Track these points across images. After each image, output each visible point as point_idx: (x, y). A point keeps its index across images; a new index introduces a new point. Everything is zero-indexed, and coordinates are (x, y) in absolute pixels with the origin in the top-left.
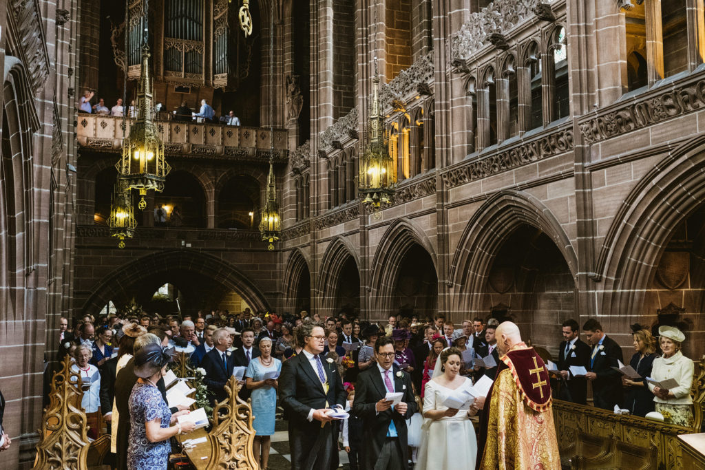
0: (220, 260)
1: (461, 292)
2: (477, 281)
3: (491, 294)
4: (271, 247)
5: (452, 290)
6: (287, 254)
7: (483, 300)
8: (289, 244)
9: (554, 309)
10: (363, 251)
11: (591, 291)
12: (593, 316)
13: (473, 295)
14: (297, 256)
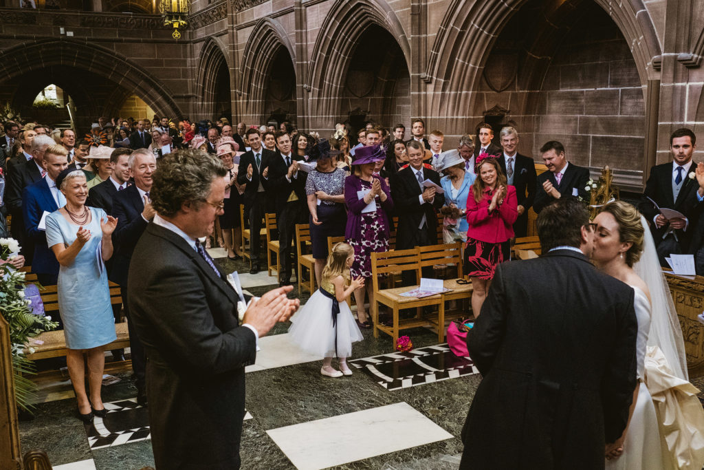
0: (113, 54)
1: (444, 89)
2: (468, 74)
3: (484, 92)
4: (176, 35)
5: (431, 87)
6: (199, 46)
7: (474, 100)
8: (201, 33)
9: (572, 113)
10: (300, 37)
11: (679, 84)
12: (679, 123)
13: (460, 94)
14: (212, 50)
